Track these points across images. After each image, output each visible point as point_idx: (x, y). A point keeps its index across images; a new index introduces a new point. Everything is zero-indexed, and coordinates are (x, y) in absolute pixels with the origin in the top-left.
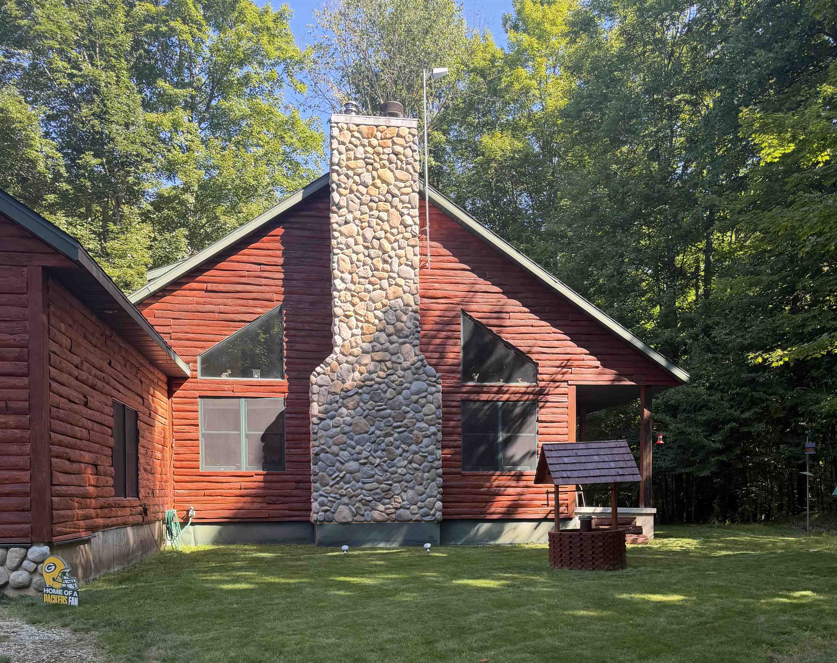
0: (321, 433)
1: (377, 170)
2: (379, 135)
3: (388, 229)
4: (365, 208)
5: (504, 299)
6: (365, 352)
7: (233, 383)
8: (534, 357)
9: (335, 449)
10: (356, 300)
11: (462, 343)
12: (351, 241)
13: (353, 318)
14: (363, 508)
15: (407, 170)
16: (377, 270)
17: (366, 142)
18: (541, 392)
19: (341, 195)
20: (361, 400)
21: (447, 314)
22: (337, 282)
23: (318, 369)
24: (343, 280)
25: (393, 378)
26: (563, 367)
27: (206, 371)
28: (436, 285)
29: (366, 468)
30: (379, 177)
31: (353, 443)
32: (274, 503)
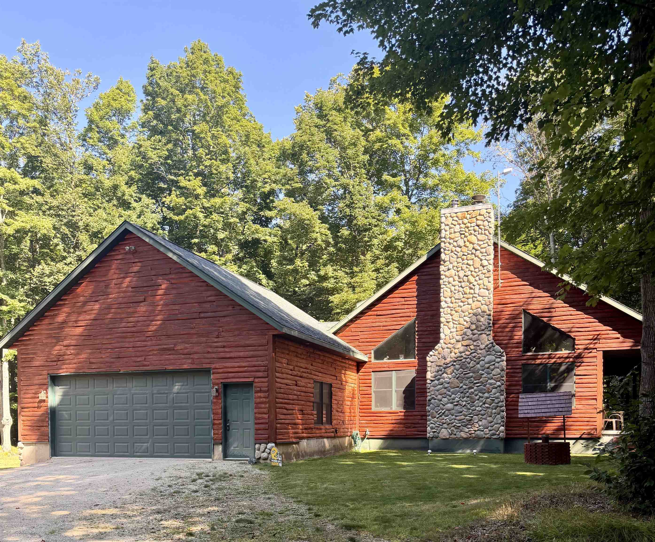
0: (432, 388)
1: (466, 237)
2: (468, 216)
3: (473, 270)
4: (460, 260)
5: (553, 300)
6: (458, 341)
7: (389, 363)
8: (572, 335)
9: (440, 397)
10: (453, 312)
11: (523, 330)
12: (451, 280)
13: (451, 323)
14: (455, 430)
15: (485, 234)
16: (466, 294)
17: (460, 222)
18: (579, 356)
19: (446, 254)
20: (455, 369)
21: (514, 313)
22: (443, 304)
23: (431, 353)
24: (446, 302)
25: (473, 355)
26: (595, 339)
27: (376, 358)
28: (507, 297)
29: (457, 408)
30: (468, 241)
31: (450, 393)
32: (409, 427)
